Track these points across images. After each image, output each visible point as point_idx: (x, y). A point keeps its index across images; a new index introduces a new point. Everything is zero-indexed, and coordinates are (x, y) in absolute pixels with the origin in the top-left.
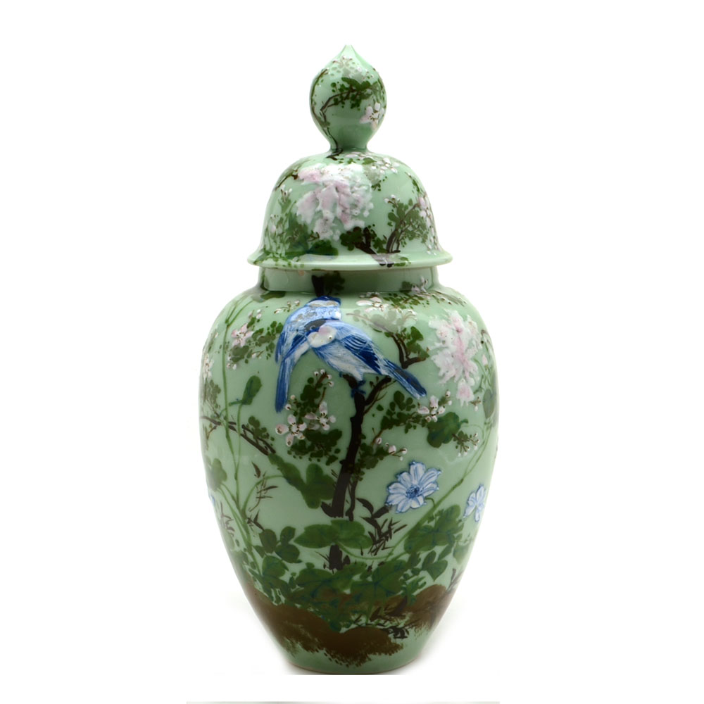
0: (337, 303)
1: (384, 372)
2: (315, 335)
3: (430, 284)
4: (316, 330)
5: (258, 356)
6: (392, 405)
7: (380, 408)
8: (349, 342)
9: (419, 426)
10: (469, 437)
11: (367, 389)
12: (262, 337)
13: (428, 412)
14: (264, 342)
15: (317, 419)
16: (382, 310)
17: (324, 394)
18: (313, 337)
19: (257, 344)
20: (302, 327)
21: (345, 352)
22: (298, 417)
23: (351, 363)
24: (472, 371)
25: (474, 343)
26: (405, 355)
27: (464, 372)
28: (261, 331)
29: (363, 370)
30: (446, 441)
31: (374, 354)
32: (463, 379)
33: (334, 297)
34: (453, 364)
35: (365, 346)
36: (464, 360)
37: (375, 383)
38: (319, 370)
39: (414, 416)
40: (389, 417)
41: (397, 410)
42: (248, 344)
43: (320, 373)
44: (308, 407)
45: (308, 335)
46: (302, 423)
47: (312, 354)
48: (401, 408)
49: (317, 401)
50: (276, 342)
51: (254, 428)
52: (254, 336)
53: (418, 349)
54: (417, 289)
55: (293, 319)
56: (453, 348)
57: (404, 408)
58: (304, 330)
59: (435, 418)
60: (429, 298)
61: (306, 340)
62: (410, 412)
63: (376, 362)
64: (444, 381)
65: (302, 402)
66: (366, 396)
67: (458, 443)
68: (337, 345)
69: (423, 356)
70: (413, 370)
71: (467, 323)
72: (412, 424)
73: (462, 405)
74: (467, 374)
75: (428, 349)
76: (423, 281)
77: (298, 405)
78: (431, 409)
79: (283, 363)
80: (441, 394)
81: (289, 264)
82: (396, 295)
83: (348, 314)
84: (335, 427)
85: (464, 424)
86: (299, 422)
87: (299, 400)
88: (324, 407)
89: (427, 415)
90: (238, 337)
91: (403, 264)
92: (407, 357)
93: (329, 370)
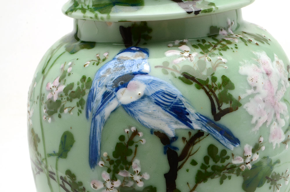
0: (145, 54)
1: (197, 126)
2: (124, 92)
3: (236, 25)
4: (125, 85)
5: (70, 112)
6: (206, 159)
7: (194, 163)
8: (160, 98)
9: (234, 176)
10: (281, 175)
11: (180, 145)
12: (73, 92)
13: (242, 161)
14: (75, 98)
15: (130, 176)
16: (191, 60)
17: (136, 152)
18: (122, 93)
19: (68, 99)
20: (111, 83)
21: (154, 109)
22: (112, 173)
23: (162, 120)
24: (282, 112)
25: (283, 82)
26: (217, 107)
27: (275, 115)
28: (71, 86)
29: (175, 126)
30: (260, 184)
31: (185, 109)
32: (274, 122)
33: (142, 47)
34: (264, 109)
35: (175, 101)
36: (275, 103)
37: (188, 138)
38: (130, 128)
39: (229, 166)
40: (203, 171)
41: (211, 163)
42: (60, 99)
43: (130, 130)
44: (121, 164)
45: (116, 91)
46: (116, 180)
47: (121, 111)
48: (216, 161)
49: (129, 158)
50: (85, 98)
51: (71, 181)
52: (66, 90)
53: (229, 99)
54: (224, 32)
55: (101, 74)
56: (264, 92)
57: (218, 161)
58: (112, 86)
59: (249, 166)
60: (237, 41)
61: (115, 97)
62: (225, 164)
63: (188, 117)
64: (257, 128)
65: (115, 159)
66: (179, 152)
67: (271, 184)
68: (146, 101)
69: (236, 105)
70: (226, 121)
71: (275, 63)
72: (227, 175)
73: (274, 148)
74: (278, 116)
75: (240, 98)
76: (230, 23)
77: (111, 162)
78: (245, 157)
79: (94, 120)
80: (254, 142)
81: (96, 17)
82: (204, 41)
83: (156, 67)
84: (148, 184)
85: (277, 165)
86: (114, 179)
87: (112, 158)
88: (136, 164)
89: (241, 165)
90: (51, 91)
91: (210, 10)
92: (219, 108)
93: (140, 128)
